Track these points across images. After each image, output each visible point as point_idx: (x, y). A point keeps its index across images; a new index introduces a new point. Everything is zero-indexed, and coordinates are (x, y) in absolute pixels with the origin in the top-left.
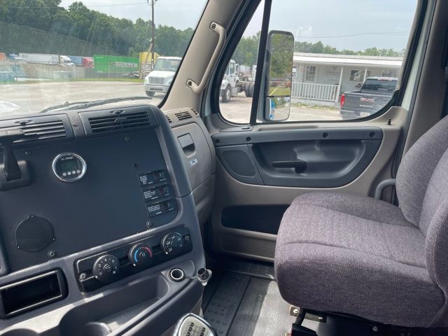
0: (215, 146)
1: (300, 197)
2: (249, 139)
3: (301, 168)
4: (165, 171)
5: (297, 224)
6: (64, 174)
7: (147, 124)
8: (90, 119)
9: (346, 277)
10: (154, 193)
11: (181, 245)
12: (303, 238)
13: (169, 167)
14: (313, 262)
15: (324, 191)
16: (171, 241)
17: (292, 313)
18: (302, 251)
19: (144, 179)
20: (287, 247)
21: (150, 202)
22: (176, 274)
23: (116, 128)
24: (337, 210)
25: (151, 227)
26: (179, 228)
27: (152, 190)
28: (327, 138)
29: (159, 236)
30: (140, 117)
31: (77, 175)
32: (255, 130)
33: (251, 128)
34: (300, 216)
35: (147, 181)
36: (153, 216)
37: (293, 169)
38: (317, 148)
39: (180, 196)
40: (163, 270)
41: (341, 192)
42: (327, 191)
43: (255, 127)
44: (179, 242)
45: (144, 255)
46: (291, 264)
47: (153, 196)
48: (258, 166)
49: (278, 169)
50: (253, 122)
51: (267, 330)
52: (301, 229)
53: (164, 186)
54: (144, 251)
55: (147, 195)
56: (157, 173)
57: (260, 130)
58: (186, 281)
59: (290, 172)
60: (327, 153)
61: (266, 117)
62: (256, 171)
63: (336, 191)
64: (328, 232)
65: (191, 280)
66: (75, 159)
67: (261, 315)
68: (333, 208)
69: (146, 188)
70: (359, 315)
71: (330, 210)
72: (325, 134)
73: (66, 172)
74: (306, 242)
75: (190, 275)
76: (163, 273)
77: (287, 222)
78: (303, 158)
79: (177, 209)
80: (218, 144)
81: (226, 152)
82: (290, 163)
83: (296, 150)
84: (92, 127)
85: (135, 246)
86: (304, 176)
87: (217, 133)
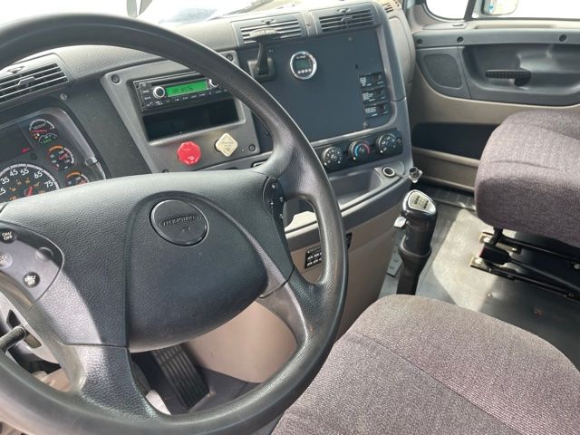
0: (417, 48)
1: (516, 116)
2: (460, 39)
3: (523, 79)
4: (383, 73)
5: (508, 144)
6: (299, 72)
7: (370, 23)
8: (320, 18)
9: (556, 197)
10: (371, 95)
11: (394, 146)
12: (513, 158)
13: (387, 70)
14: (521, 180)
15: (548, 110)
16: (386, 141)
17: (482, 241)
18: (510, 170)
19: (363, 81)
20: (493, 166)
21: (367, 104)
22: (388, 171)
23: (339, 28)
24: (560, 132)
25: (367, 128)
26: (393, 130)
27: (370, 92)
28: (565, 42)
29: (374, 136)
30: (362, 16)
31: (309, 73)
32: (469, 28)
33: (465, 24)
34: (513, 136)
35: (367, 83)
36: (369, 117)
37: (512, 81)
38: (549, 54)
39: (395, 99)
40: (377, 167)
41: (570, 112)
42: (551, 110)
43: (470, 23)
44: (393, 144)
45: (363, 151)
46: (495, 180)
47: (371, 98)
48: (467, 74)
49: (492, 79)
50: (468, 17)
51: (453, 252)
52: (512, 149)
53: (381, 89)
54: (363, 147)
55: (366, 96)
56: (375, 75)
57: (476, 28)
58: (396, 178)
59: (507, 85)
60: (560, 62)
61: (485, 9)
62: (463, 80)
63: (563, 111)
64: (544, 154)
65: (401, 178)
66: (307, 57)
67: (448, 238)
68: (556, 130)
69: (364, 90)
70: (562, 240)
71: (551, 132)
72: (563, 37)
73: (301, 70)
74: (516, 162)
75: (401, 173)
76: (376, 169)
77: (496, 140)
78: (528, 66)
79: (391, 113)
80: (420, 45)
81: (429, 56)
82: (508, 72)
83: (520, 56)
84: (323, 26)
85: (355, 143)
86: (526, 89)
87: (420, 31)
